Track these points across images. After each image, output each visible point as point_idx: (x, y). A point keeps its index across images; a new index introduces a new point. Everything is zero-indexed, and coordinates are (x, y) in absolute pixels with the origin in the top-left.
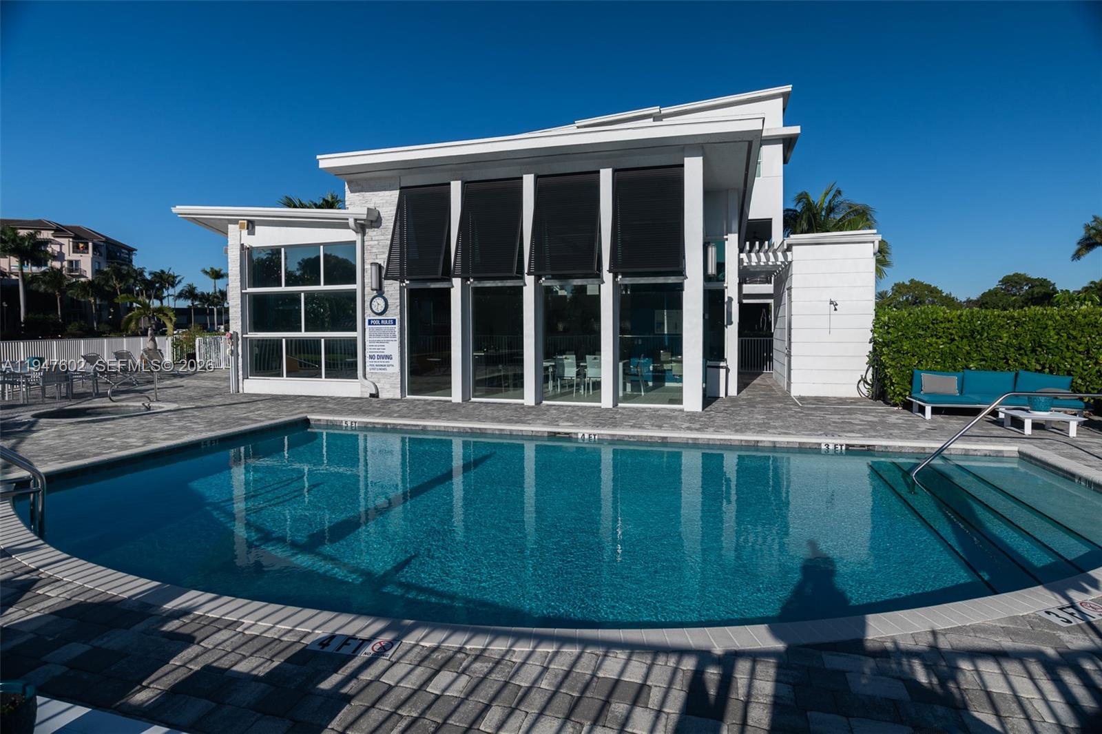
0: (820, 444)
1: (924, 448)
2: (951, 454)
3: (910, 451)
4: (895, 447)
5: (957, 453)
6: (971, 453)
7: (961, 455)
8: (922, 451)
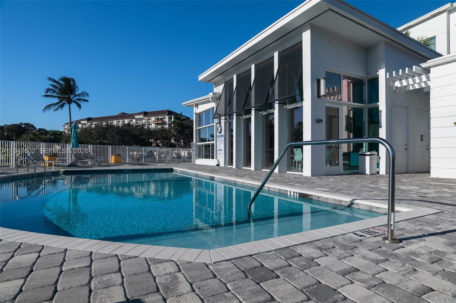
0: (287, 191)
1: (341, 201)
2: (359, 209)
3: (333, 202)
4: (323, 198)
5: (363, 208)
6: (374, 210)
7: (367, 210)
8: (340, 203)
